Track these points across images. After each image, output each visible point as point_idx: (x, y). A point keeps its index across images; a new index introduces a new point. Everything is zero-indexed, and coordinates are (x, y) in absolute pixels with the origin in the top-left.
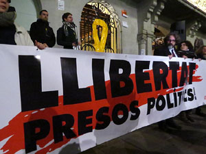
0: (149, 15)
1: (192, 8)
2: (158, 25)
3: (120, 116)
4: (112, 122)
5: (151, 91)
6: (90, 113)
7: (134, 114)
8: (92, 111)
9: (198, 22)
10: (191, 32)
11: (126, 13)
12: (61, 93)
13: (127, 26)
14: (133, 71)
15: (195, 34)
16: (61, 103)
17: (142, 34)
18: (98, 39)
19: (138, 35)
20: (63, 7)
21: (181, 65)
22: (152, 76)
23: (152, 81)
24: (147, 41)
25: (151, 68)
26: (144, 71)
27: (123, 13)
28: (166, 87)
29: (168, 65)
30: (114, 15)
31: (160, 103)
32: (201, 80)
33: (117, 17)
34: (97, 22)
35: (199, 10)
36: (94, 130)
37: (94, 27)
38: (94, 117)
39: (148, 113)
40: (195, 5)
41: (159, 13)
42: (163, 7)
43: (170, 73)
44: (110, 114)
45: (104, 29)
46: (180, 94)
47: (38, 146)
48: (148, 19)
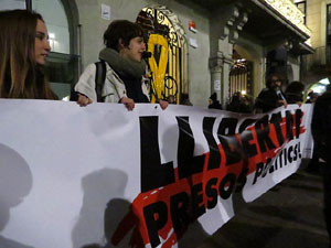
0: (227, 31)
1: (283, 22)
3: (226, 189)
11: (194, 26)
12: (175, 166)
13: (196, 45)
17: (217, 58)
18: (154, 63)
19: (210, 59)
20: (108, 16)
21: (283, 115)
24: (222, 68)
27: (190, 25)
30: (177, 28)
33: (182, 31)
34: (154, 38)
35: (292, 25)
39: (254, 182)
40: (288, 18)
41: (240, 28)
42: (246, 19)
44: (217, 187)
45: (163, 49)
47: (160, 238)
48: (225, 36)
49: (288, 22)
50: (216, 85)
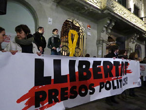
0: (105, 29)
2: (111, 35)
3: (83, 92)
4: (78, 95)
5: (102, 78)
6: (67, 89)
7: (91, 91)
8: (67, 88)
9: (137, 34)
10: (132, 40)
11: (90, 27)
12: (53, 78)
13: (90, 35)
14: (91, 67)
15: (135, 41)
16: (52, 83)
17: (100, 40)
18: (71, 42)
19: (97, 41)
20: (51, 22)
21: (121, 63)
22: (102, 69)
23: (102, 72)
24: (103, 45)
25: (102, 65)
26: (98, 66)
27: (88, 26)
28: (112, 76)
29: (113, 63)
30: (82, 27)
31: (108, 86)
32: (131, 72)
33: (84, 29)
34: (71, 31)
35: (137, 27)
36: (69, 99)
37: (70, 35)
38: (69, 91)
39: (100, 91)
41: (111, 28)
42: (113, 24)
43: (114, 67)
44: (77, 90)
45: (76, 36)
46: (121, 81)
47: (41, 105)
48: (104, 31)
49: (134, 25)
50: (99, 52)
